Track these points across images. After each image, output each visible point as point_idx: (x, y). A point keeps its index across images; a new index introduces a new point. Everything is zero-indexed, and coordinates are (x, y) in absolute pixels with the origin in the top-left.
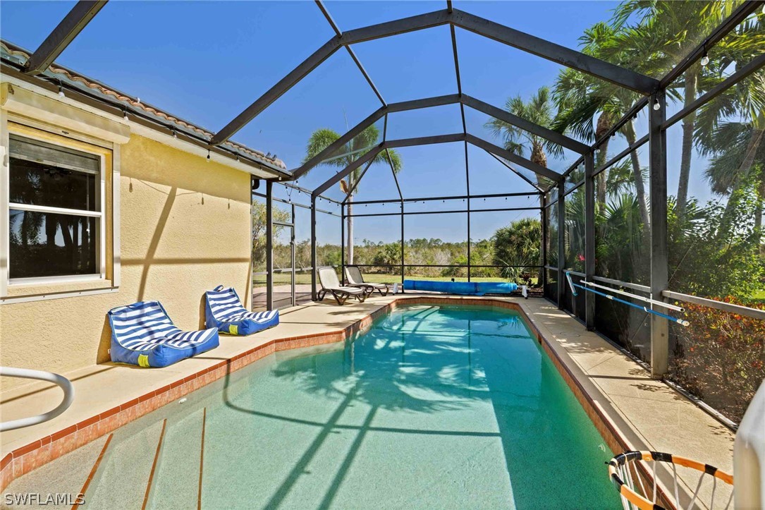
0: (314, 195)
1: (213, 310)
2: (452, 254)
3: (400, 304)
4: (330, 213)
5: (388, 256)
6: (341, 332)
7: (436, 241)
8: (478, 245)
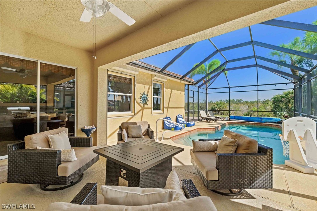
0: (199, 88)
1: (179, 120)
2: (249, 107)
3: (230, 124)
4: (203, 93)
5: (217, 107)
6: (214, 128)
7: (240, 100)
8: (263, 102)
